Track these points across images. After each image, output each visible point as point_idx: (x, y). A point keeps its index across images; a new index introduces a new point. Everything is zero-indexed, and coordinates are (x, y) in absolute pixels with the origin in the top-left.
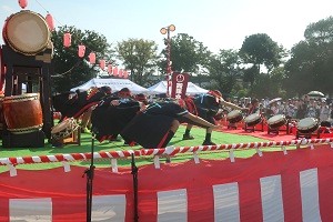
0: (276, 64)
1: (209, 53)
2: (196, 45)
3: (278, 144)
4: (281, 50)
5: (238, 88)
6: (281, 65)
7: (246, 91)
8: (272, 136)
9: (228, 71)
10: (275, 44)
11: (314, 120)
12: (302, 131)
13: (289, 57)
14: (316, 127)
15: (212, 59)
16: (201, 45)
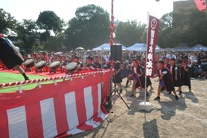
0: (60, 30)
1: (15, 21)
2: (6, 15)
3: (51, 79)
4: (62, 22)
5: (37, 45)
6: (63, 31)
7: (42, 47)
8: (52, 74)
9: (29, 34)
10: (59, 18)
11: (75, 64)
12: (69, 71)
13: (68, 27)
14: (76, 68)
15: (18, 25)
16: (9, 15)
